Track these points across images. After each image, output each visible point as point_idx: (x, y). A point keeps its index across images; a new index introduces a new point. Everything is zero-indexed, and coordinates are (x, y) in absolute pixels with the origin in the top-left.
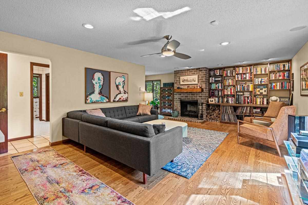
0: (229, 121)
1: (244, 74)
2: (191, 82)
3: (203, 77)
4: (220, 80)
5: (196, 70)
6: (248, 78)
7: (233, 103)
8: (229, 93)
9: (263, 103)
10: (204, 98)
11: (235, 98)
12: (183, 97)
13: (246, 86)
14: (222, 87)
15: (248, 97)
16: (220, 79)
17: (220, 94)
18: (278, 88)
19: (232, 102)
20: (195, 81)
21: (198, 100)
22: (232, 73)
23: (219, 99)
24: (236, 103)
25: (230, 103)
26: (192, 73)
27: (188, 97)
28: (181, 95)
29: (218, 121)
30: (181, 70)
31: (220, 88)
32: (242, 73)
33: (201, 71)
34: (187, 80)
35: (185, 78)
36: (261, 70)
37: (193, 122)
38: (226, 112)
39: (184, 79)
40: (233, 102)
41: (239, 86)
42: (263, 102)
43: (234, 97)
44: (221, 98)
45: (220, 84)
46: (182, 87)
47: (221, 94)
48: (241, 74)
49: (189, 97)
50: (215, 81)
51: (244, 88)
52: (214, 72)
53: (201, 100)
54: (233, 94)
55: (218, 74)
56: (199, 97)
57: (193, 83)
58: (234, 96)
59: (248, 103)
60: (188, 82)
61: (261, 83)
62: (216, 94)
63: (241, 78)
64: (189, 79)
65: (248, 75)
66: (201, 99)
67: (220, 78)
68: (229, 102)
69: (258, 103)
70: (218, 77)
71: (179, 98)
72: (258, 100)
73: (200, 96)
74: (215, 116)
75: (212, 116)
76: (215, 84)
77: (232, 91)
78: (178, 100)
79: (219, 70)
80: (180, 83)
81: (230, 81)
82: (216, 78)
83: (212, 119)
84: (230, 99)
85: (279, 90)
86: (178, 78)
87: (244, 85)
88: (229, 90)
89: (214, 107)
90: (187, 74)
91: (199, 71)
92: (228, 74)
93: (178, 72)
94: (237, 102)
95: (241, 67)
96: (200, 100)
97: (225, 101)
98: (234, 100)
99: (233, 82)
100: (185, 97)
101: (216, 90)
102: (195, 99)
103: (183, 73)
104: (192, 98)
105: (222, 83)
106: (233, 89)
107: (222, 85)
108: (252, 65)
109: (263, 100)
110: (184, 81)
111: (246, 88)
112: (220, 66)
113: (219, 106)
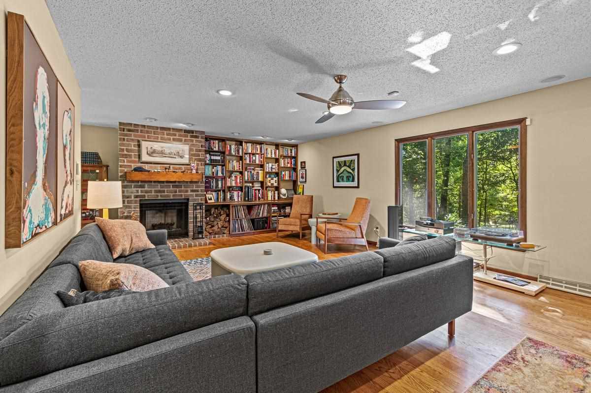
0: (242, 231)
1: (253, 154)
2: (173, 158)
3: (200, 151)
4: (219, 160)
5: (183, 133)
6: (257, 162)
7: (240, 200)
8: (234, 184)
9: (274, 198)
10: (202, 194)
11: (244, 191)
12: (151, 192)
13: (255, 174)
14: (222, 173)
15: (259, 190)
16: (218, 158)
17: (220, 186)
18: (287, 179)
19: (238, 198)
20: (182, 157)
21: (188, 199)
22: (238, 151)
23: (218, 194)
24: (245, 200)
25: (236, 200)
26: (175, 137)
27: (164, 192)
28: (143, 187)
29: (225, 235)
30: (144, 126)
31: (220, 174)
32: (251, 152)
33: (196, 137)
34: (162, 153)
35: (157, 146)
36: (272, 152)
37: (195, 246)
38: (236, 217)
39: (154, 148)
40: (240, 198)
41: (246, 173)
42: (274, 196)
43: (242, 191)
44: (221, 193)
45: (219, 168)
46: (146, 167)
47: (222, 185)
48: (249, 154)
49: (167, 193)
50: (211, 160)
51: (253, 176)
52: (210, 143)
53: (197, 198)
54: (239, 185)
55: (216, 149)
56: (192, 191)
57: (178, 160)
58: (241, 189)
59: (259, 198)
60: (165, 157)
61: (272, 170)
62: (213, 186)
63: (250, 161)
64: (167, 151)
65: (257, 156)
66: (197, 195)
67: (219, 156)
68: (234, 200)
69: (270, 198)
70: (216, 154)
71: (136, 197)
72: (270, 194)
73: (194, 189)
74: (220, 227)
75: (215, 228)
76: (211, 167)
77: (238, 181)
78: (133, 202)
79: (217, 141)
80: (139, 156)
81: (235, 163)
82: (213, 155)
83: (215, 234)
84: (235, 194)
85: (288, 180)
86: (132, 143)
87: (252, 172)
88: (233, 178)
89: (218, 210)
90: (162, 138)
91: (192, 137)
92: (232, 152)
93: (132, 128)
94: (247, 199)
95: (250, 143)
96: (195, 198)
97: (229, 198)
98: (241, 195)
99: (240, 166)
100: (156, 192)
101: (213, 178)
102: (181, 195)
103: (148, 132)
104: (174, 196)
105: (223, 166)
106: (238, 177)
107: (222, 170)
108: (263, 144)
109: (274, 193)
110: (152, 153)
111: (255, 176)
112: (236, 136)
113: (228, 206)
